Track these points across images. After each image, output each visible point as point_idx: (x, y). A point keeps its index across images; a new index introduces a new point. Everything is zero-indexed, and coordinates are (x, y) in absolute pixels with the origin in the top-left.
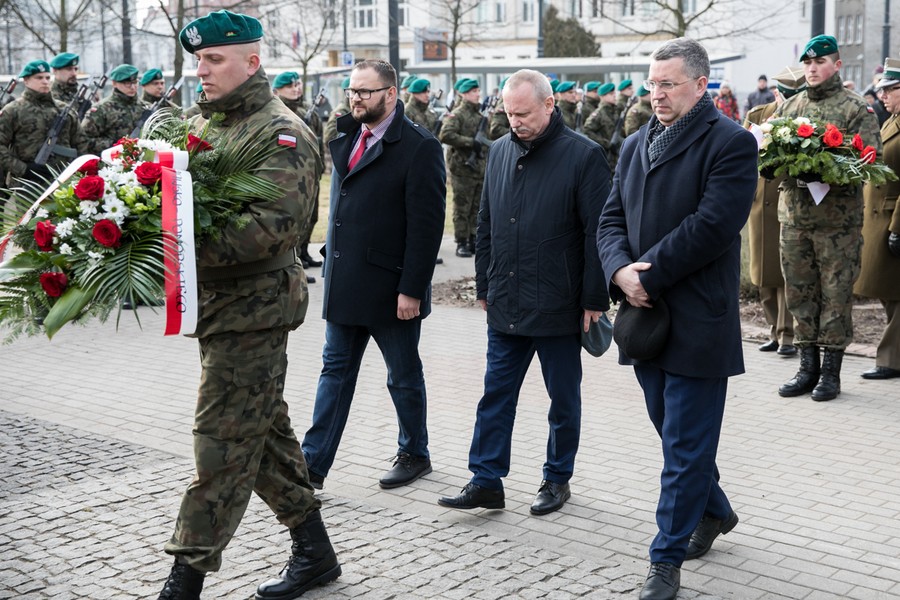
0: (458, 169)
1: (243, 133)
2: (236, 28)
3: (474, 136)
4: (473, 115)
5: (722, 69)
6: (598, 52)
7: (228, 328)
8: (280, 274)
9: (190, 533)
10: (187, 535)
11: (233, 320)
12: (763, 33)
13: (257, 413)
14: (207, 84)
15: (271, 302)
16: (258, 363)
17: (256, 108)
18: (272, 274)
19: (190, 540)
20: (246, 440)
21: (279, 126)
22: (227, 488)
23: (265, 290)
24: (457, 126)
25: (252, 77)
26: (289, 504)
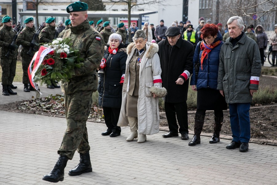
0: (24, 55)
1: (84, 36)
2: (82, 6)
3: (31, 41)
4: (30, 33)
5: (148, 17)
6: (104, 9)
7: (80, 89)
8: (94, 75)
9: (66, 146)
10: (65, 147)
11: (82, 87)
12: (161, 3)
13: (86, 114)
14: (73, 22)
15: (92, 82)
16: (87, 99)
17: (87, 29)
18: (92, 75)
19: (66, 148)
20: (82, 121)
21: (96, 34)
22: (77, 134)
23: (90, 80)
24: (23, 37)
25: (85, 21)
26: (84, 147)
